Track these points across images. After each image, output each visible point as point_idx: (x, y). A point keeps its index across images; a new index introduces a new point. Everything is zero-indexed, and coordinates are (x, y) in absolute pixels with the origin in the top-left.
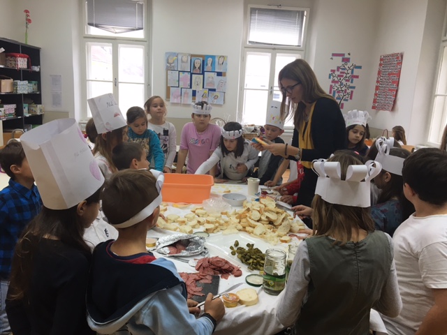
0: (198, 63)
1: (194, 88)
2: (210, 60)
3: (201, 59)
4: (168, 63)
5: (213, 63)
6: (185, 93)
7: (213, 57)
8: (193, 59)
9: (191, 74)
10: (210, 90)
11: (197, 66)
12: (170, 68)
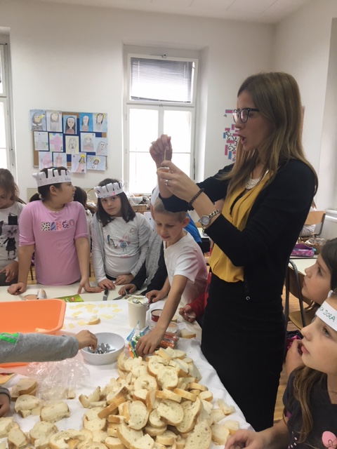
0: (72, 121)
1: (68, 152)
2: (86, 119)
3: (76, 117)
4: (34, 122)
5: (90, 122)
6: (57, 158)
7: (90, 115)
8: (65, 117)
9: (64, 136)
10: (88, 153)
11: (71, 125)
12: (36, 128)
